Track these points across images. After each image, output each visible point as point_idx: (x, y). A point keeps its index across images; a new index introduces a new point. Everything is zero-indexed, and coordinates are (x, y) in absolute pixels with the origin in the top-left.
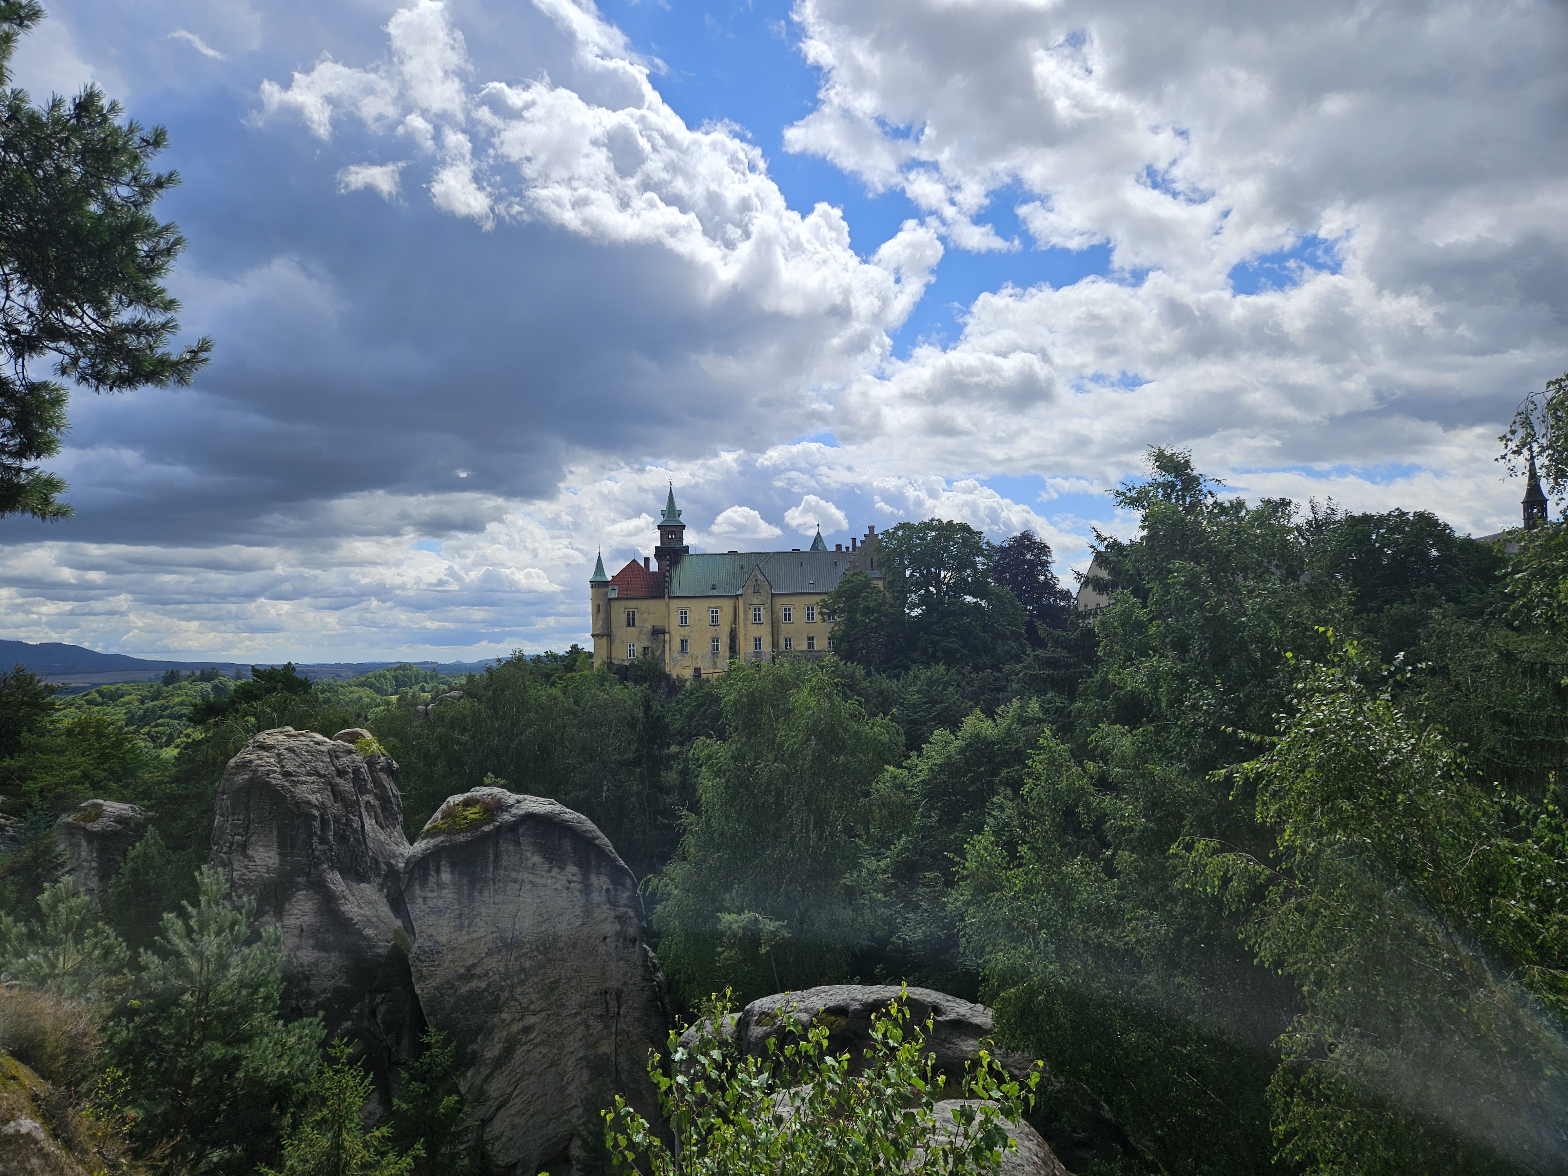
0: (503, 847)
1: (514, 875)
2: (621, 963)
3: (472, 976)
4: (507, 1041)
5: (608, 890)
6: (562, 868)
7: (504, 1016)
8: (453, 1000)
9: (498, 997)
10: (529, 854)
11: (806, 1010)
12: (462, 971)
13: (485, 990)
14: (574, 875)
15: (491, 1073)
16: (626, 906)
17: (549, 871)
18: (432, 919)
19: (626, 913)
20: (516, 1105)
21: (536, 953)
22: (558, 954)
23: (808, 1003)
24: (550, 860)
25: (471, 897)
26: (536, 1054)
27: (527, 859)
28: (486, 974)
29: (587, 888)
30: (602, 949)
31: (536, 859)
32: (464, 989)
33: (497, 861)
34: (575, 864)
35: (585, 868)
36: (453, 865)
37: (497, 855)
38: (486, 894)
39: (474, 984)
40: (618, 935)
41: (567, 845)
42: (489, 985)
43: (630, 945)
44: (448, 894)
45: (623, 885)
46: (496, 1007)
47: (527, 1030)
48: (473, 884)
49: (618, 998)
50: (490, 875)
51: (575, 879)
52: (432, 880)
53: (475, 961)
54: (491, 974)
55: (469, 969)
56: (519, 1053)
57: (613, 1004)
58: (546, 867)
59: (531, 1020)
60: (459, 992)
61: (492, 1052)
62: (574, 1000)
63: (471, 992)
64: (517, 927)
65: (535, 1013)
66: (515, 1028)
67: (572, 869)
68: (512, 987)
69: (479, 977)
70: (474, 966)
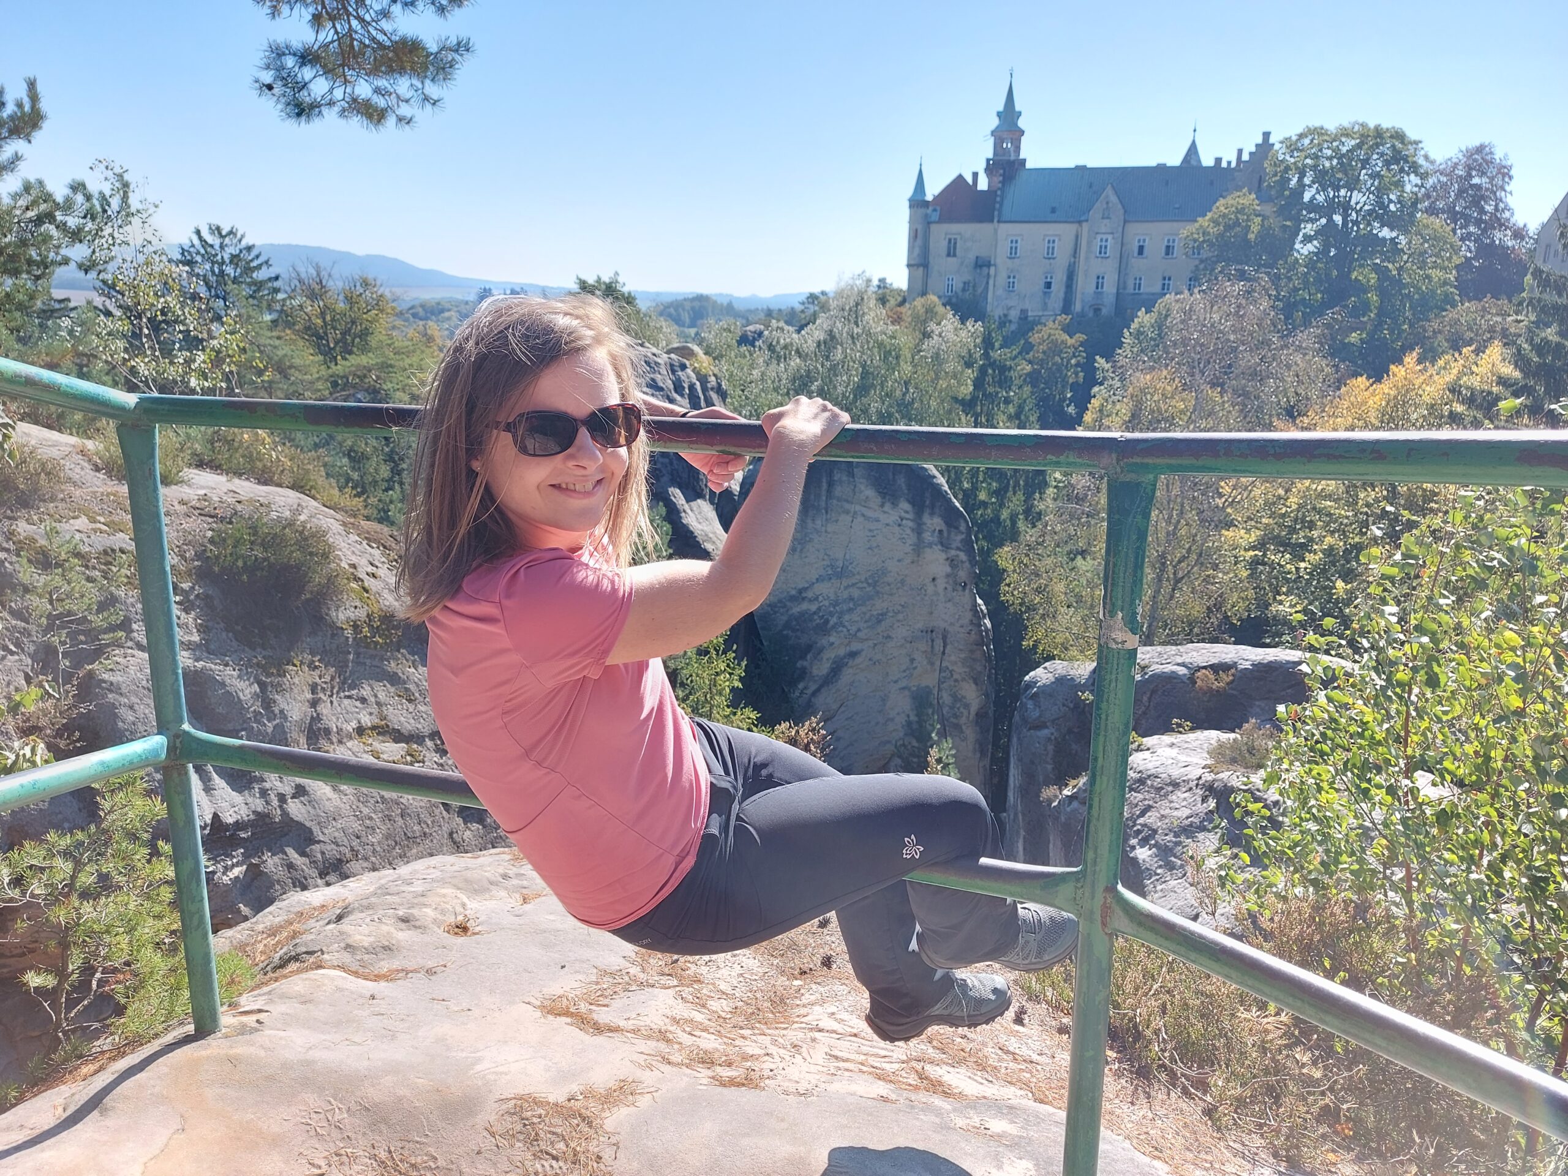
0: (836, 477)
1: (847, 506)
2: (949, 605)
3: (803, 599)
4: (834, 662)
5: (940, 531)
6: (895, 505)
7: (832, 639)
8: (785, 618)
9: (827, 622)
10: (863, 488)
11: (1183, 665)
12: (793, 592)
13: (815, 613)
14: (907, 512)
15: (818, 690)
16: (958, 549)
17: (882, 506)
19: (957, 556)
21: (865, 585)
22: (887, 588)
24: (883, 495)
27: (861, 492)
28: (816, 599)
29: (919, 530)
30: (930, 588)
31: (870, 493)
32: (796, 610)
33: (829, 491)
34: (909, 502)
35: (919, 506)
37: (831, 484)
38: (819, 522)
39: (805, 606)
40: (948, 576)
42: (819, 609)
43: (960, 588)
45: (957, 528)
46: (824, 628)
47: (853, 654)
49: (945, 637)
50: (823, 504)
51: (907, 516)
53: (806, 585)
54: (821, 598)
55: (800, 591)
56: (845, 676)
57: (939, 642)
58: (879, 500)
60: (790, 612)
61: (821, 669)
62: (900, 634)
63: (802, 614)
64: (847, 557)
66: (843, 651)
67: (905, 505)
68: (842, 613)
69: (810, 601)
70: (806, 589)
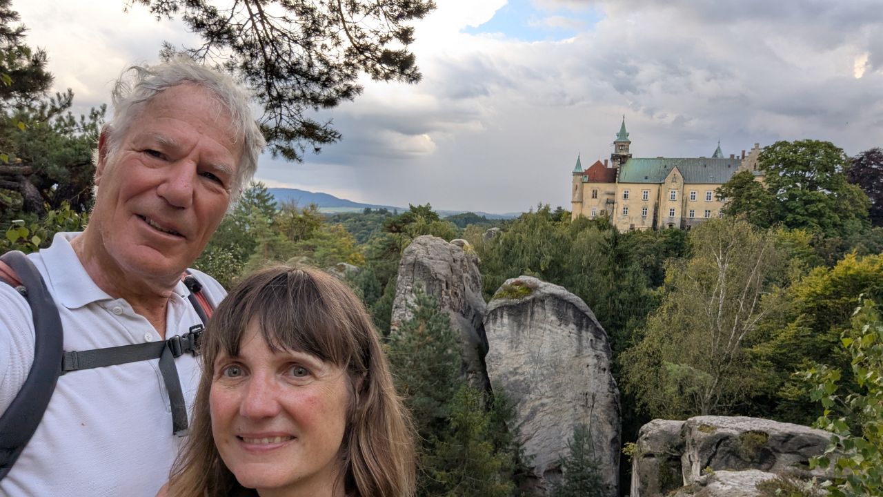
0: (536, 309)
1: (541, 325)
2: (596, 380)
3: (517, 373)
4: (532, 409)
5: (591, 340)
6: (567, 325)
7: (531, 396)
8: (506, 383)
9: (529, 386)
10: (549, 315)
12: (511, 369)
13: (523, 381)
14: (573, 329)
15: (523, 423)
16: (601, 350)
17: (560, 325)
18: (498, 341)
19: (601, 354)
20: (535, 440)
21: (550, 367)
22: (562, 370)
23: (738, 425)
24: (561, 320)
25: (518, 333)
26: (547, 418)
27: (548, 317)
28: (524, 373)
29: (580, 340)
30: (586, 371)
31: (553, 318)
32: (512, 379)
33: (532, 316)
34: (574, 323)
35: (580, 327)
36: (509, 315)
37: (532, 313)
38: (526, 332)
39: (517, 377)
40: (595, 365)
41: (570, 313)
42: (525, 379)
43: (602, 371)
44: (506, 330)
45: (600, 339)
46: (527, 391)
47: (543, 405)
48: (519, 326)
49: (593, 398)
50: (528, 323)
51: (573, 331)
52: (499, 321)
53: (518, 366)
54: (526, 373)
55: (515, 369)
56: (538, 417)
57: (590, 401)
58: (558, 323)
59: (545, 401)
60: (509, 380)
61: (525, 413)
62: (569, 395)
63: (516, 381)
64: (541, 352)
65: (548, 398)
66: (537, 403)
67: (572, 326)
68: (537, 382)
69: (520, 374)
70: (518, 368)
